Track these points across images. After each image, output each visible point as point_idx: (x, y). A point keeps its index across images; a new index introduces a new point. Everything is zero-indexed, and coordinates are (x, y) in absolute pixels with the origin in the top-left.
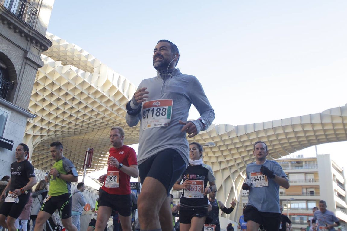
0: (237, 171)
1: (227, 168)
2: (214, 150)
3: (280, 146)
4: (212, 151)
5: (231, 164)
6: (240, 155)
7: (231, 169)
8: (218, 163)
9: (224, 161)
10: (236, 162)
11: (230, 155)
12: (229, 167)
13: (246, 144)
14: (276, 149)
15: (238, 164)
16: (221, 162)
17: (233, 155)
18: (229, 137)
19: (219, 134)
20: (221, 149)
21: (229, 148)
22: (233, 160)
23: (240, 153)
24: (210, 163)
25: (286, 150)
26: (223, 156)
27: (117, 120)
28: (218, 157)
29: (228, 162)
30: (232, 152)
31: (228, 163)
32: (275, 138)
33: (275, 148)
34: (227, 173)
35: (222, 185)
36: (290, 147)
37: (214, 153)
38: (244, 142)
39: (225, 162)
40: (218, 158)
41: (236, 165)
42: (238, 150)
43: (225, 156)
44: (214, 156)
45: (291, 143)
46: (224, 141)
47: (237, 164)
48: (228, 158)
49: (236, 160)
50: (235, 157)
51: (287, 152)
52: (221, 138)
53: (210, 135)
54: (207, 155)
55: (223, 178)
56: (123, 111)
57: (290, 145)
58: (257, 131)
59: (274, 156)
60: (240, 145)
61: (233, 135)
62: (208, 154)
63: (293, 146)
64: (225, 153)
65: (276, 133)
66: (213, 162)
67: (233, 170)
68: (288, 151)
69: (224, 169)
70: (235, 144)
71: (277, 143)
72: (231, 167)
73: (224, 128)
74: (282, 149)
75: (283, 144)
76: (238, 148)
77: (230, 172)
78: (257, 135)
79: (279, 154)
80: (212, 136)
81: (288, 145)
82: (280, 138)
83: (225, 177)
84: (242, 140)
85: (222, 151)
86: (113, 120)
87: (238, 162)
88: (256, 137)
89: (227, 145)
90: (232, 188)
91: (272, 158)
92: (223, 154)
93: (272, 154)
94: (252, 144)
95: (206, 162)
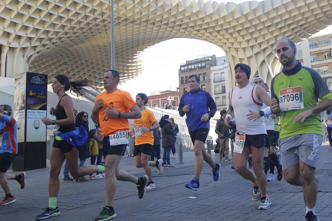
0: (271, 54)
1: (260, 51)
2: (242, 34)
3: (314, 19)
4: (240, 35)
5: (264, 47)
6: (272, 35)
7: (264, 52)
8: (249, 47)
9: (255, 45)
10: (268, 43)
11: (261, 36)
12: (262, 50)
13: (275, 21)
14: (310, 22)
15: (272, 46)
16: (253, 46)
17: (264, 36)
18: (256, 15)
19: (244, 14)
20: (250, 31)
21: (258, 28)
22: (265, 41)
23: (272, 33)
24: (241, 49)
25: (321, 21)
26: (253, 39)
27: (120, 14)
28: (248, 41)
29: (260, 44)
30: (262, 33)
31: (261, 46)
32: (307, 9)
33: (308, 21)
34: (261, 58)
35: (257, 71)
36: (325, 18)
37: (243, 36)
38: (273, 19)
39: (257, 45)
40: (249, 43)
41: (269, 47)
42: (268, 30)
43: (256, 39)
44: (243, 40)
45: (325, 12)
46: (251, 21)
47: (270, 45)
48: (259, 41)
49: (268, 41)
50: (266, 38)
51: (322, 24)
52: (247, 18)
53: (234, 17)
54: (236, 41)
55: (257, 64)
56: (123, 2)
57: (325, 16)
58: (285, 4)
59: (309, 31)
60: (269, 24)
61: (259, 13)
62: (237, 39)
63: (328, 15)
64: (254, 36)
65: (306, 3)
66: (245, 48)
67: (268, 53)
68: (324, 23)
69: (257, 54)
70: (264, 23)
71: (310, 14)
72: (264, 50)
73: (248, 5)
74: (316, 21)
75: (316, 15)
76: (268, 27)
77: (264, 56)
78: (286, 8)
79: (314, 28)
80: (235, 17)
81: (323, 15)
82: (312, 8)
83: (260, 62)
84: (271, 17)
85: (251, 34)
86: (116, 15)
87: (271, 43)
88: (285, 11)
89: (255, 26)
90: (269, 73)
91: (308, 34)
92: (252, 37)
93: (307, 29)
94: (282, 19)
95: (237, 48)
